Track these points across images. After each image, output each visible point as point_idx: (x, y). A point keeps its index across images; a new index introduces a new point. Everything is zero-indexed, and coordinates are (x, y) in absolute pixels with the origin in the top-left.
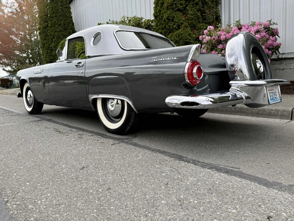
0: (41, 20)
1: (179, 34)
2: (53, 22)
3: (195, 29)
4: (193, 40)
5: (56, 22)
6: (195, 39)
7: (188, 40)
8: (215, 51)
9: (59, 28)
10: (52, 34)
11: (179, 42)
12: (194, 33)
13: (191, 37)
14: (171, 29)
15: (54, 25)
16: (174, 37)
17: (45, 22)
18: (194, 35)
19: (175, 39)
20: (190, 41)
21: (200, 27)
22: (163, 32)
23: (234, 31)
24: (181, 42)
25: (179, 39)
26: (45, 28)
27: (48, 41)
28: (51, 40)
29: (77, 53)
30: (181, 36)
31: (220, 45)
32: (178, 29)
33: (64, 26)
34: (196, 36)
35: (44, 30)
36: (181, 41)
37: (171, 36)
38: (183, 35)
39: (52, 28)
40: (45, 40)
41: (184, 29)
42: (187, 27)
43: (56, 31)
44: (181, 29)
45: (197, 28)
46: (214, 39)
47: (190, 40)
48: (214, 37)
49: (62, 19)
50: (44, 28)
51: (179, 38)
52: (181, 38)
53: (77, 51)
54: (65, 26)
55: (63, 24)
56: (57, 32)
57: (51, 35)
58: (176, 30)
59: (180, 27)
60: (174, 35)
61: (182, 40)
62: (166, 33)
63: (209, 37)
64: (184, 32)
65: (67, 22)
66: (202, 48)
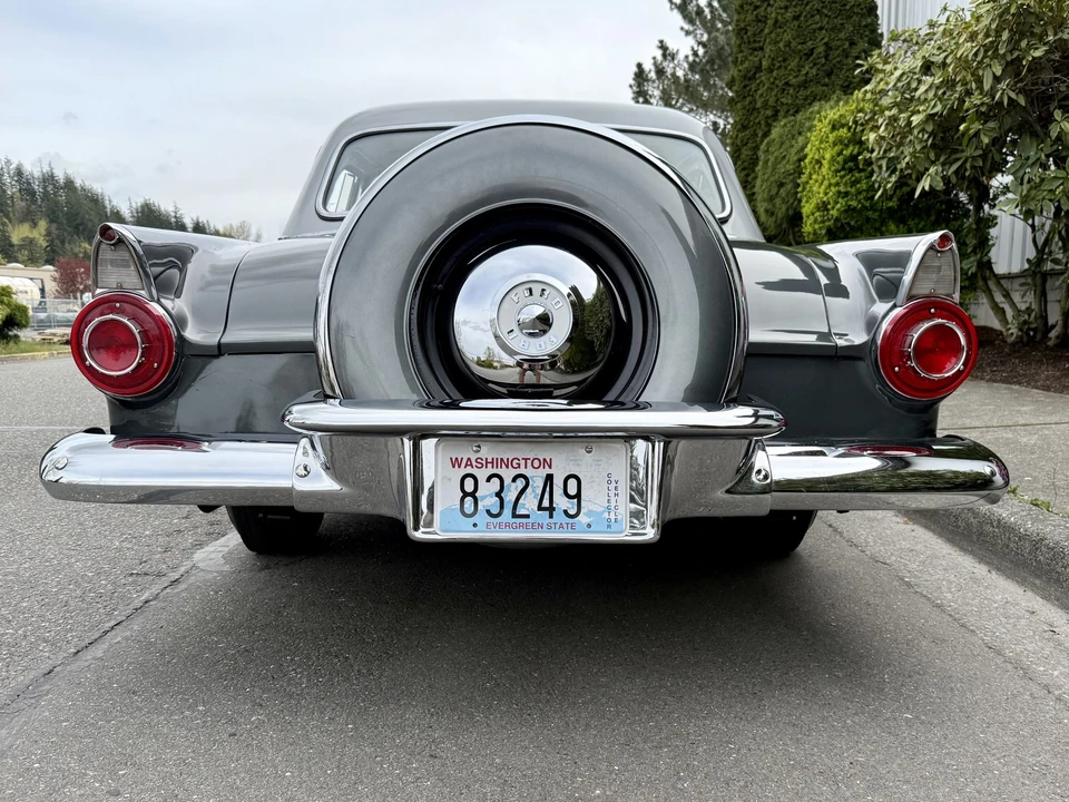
0: (740, 46)
2: (781, 45)
5: (793, 44)
9: (800, 67)
10: (772, 102)
15: (785, 60)
17: (755, 49)
26: (750, 79)
27: (755, 131)
28: (763, 126)
33: (826, 57)
35: (745, 87)
39: (775, 74)
40: (744, 128)
43: (787, 84)
49: (821, 29)
50: (745, 77)
54: (831, 57)
55: (821, 49)
56: (791, 91)
57: (765, 104)
65: (842, 35)
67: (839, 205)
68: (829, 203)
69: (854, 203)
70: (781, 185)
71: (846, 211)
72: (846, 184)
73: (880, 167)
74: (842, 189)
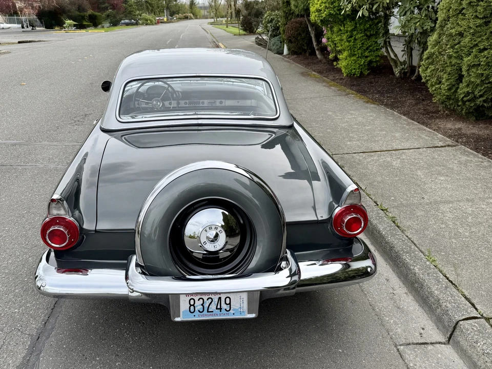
36: (481, 3)
67: (326, 12)
68: (321, 10)
69: (332, 12)
71: (329, 15)
72: (329, 3)
74: (327, 5)
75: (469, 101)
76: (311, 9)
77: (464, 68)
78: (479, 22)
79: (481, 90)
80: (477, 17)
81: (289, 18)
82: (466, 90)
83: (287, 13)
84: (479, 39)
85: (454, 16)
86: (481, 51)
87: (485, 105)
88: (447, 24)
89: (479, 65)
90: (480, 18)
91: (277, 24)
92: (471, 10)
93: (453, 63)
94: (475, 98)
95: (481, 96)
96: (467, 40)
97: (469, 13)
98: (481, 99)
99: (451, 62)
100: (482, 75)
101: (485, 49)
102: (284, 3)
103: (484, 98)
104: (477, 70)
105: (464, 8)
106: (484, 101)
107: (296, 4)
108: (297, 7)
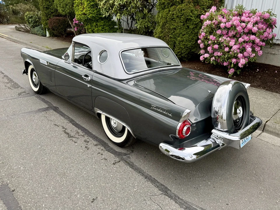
1: (181, 9)
3: (198, 4)
4: (194, 17)
6: (196, 16)
7: (189, 17)
8: (214, 36)
11: (181, 18)
12: (197, 10)
13: (193, 14)
14: (175, 2)
16: (176, 12)
18: (196, 12)
19: (177, 14)
20: (191, 18)
21: (204, 3)
22: (166, 3)
23: (235, 20)
24: (182, 18)
25: (181, 15)
29: (76, 7)
30: (183, 11)
31: (219, 30)
32: (181, 3)
34: (198, 12)
36: (182, 16)
37: (174, 10)
38: (185, 11)
41: (187, 5)
42: (190, 2)
44: (184, 4)
45: (200, 4)
46: (214, 23)
47: (191, 16)
48: (214, 21)
51: (181, 13)
52: (183, 14)
53: (76, 4)
58: (179, 4)
59: (183, 2)
60: (176, 9)
61: (184, 16)
62: (169, 4)
63: (210, 21)
64: (187, 8)
66: (201, 29)
67: (90, 15)
68: (87, 14)
70: (67, 5)
73: (103, 10)
74: (91, 12)
75: (179, 55)
76: (76, 13)
77: (177, 42)
78: (182, 24)
79: (184, 51)
80: (181, 22)
81: (49, 17)
82: (178, 51)
83: (47, 14)
84: (182, 31)
85: (169, 21)
86: (183, 35)
87: (185, 56)
88: (166, 24)
89: (183, 41)
90: (182, 23)
91: (36, 19)
92: (178, 19)
93: (172, 40)
94: (182, 53)
95: (184, 53)
96: (178, 31)
97: (177, 20)
98: (184, 54)
99: (171, 40)
100: (185, 44)
101: (185, 35)
102: (44, 8)
103: (185, 54)
104: (183, 43)
105: (174, 18)
106: (185, 55)
107: (63, 9)
108: (63, 11)
